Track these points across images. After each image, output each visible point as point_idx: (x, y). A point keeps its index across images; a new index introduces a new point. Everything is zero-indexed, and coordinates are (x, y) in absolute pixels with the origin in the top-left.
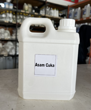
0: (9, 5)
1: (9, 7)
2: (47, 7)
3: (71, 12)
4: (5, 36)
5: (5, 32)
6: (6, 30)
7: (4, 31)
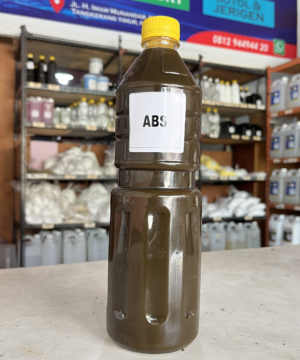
0: (98, 81)
1: (97, 86)
2: (205, 77)
3: (278, 84)
4: (85, 170)
5: (84, 157)
6: (85, 150)
7: (82, 154)
